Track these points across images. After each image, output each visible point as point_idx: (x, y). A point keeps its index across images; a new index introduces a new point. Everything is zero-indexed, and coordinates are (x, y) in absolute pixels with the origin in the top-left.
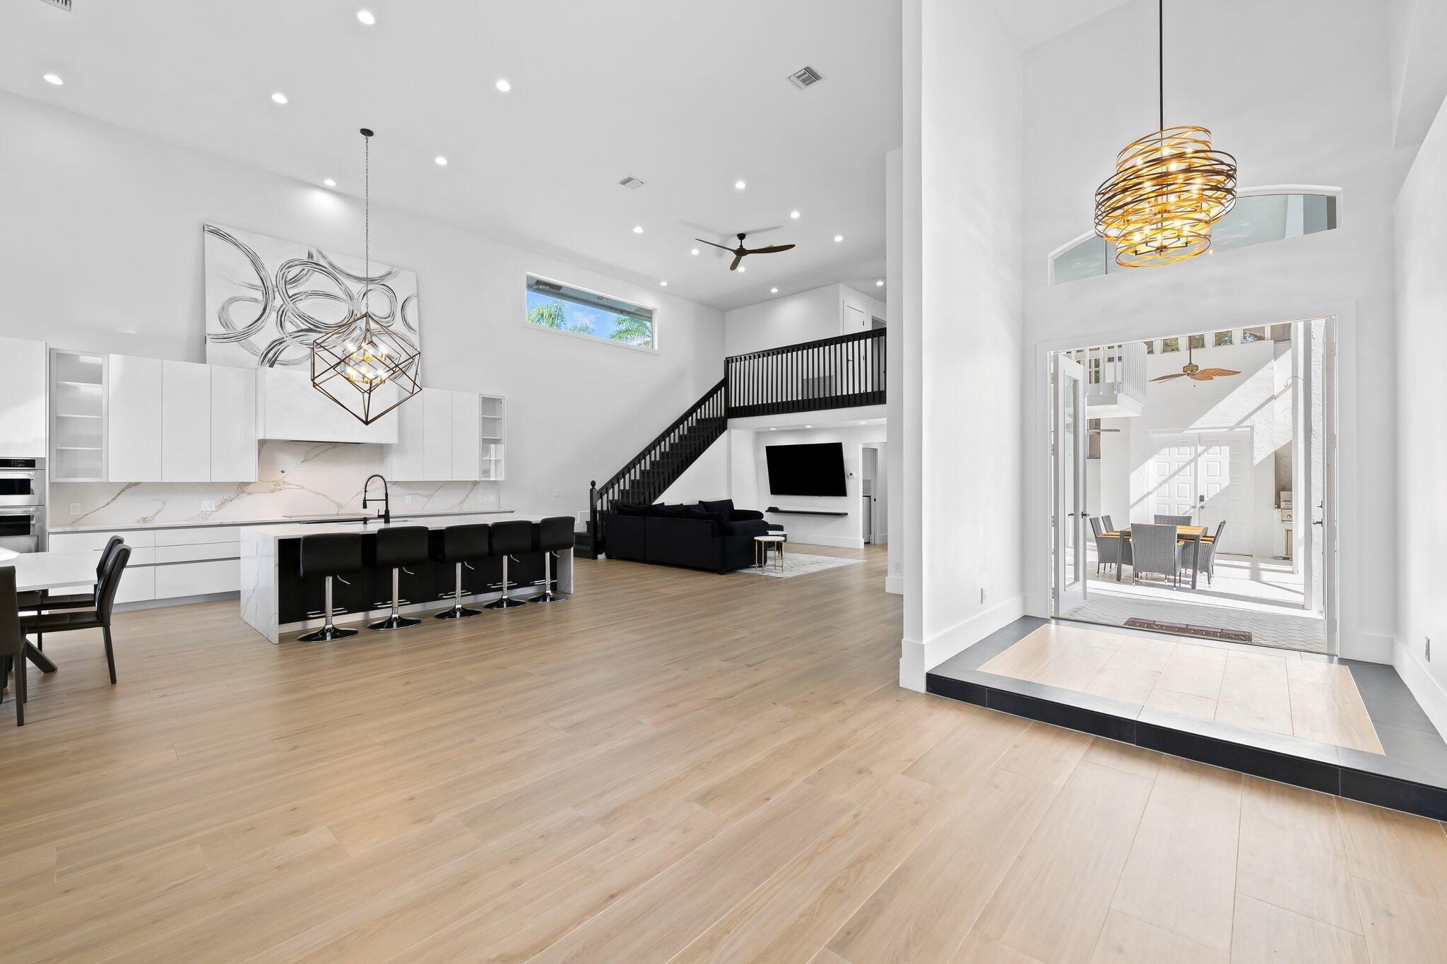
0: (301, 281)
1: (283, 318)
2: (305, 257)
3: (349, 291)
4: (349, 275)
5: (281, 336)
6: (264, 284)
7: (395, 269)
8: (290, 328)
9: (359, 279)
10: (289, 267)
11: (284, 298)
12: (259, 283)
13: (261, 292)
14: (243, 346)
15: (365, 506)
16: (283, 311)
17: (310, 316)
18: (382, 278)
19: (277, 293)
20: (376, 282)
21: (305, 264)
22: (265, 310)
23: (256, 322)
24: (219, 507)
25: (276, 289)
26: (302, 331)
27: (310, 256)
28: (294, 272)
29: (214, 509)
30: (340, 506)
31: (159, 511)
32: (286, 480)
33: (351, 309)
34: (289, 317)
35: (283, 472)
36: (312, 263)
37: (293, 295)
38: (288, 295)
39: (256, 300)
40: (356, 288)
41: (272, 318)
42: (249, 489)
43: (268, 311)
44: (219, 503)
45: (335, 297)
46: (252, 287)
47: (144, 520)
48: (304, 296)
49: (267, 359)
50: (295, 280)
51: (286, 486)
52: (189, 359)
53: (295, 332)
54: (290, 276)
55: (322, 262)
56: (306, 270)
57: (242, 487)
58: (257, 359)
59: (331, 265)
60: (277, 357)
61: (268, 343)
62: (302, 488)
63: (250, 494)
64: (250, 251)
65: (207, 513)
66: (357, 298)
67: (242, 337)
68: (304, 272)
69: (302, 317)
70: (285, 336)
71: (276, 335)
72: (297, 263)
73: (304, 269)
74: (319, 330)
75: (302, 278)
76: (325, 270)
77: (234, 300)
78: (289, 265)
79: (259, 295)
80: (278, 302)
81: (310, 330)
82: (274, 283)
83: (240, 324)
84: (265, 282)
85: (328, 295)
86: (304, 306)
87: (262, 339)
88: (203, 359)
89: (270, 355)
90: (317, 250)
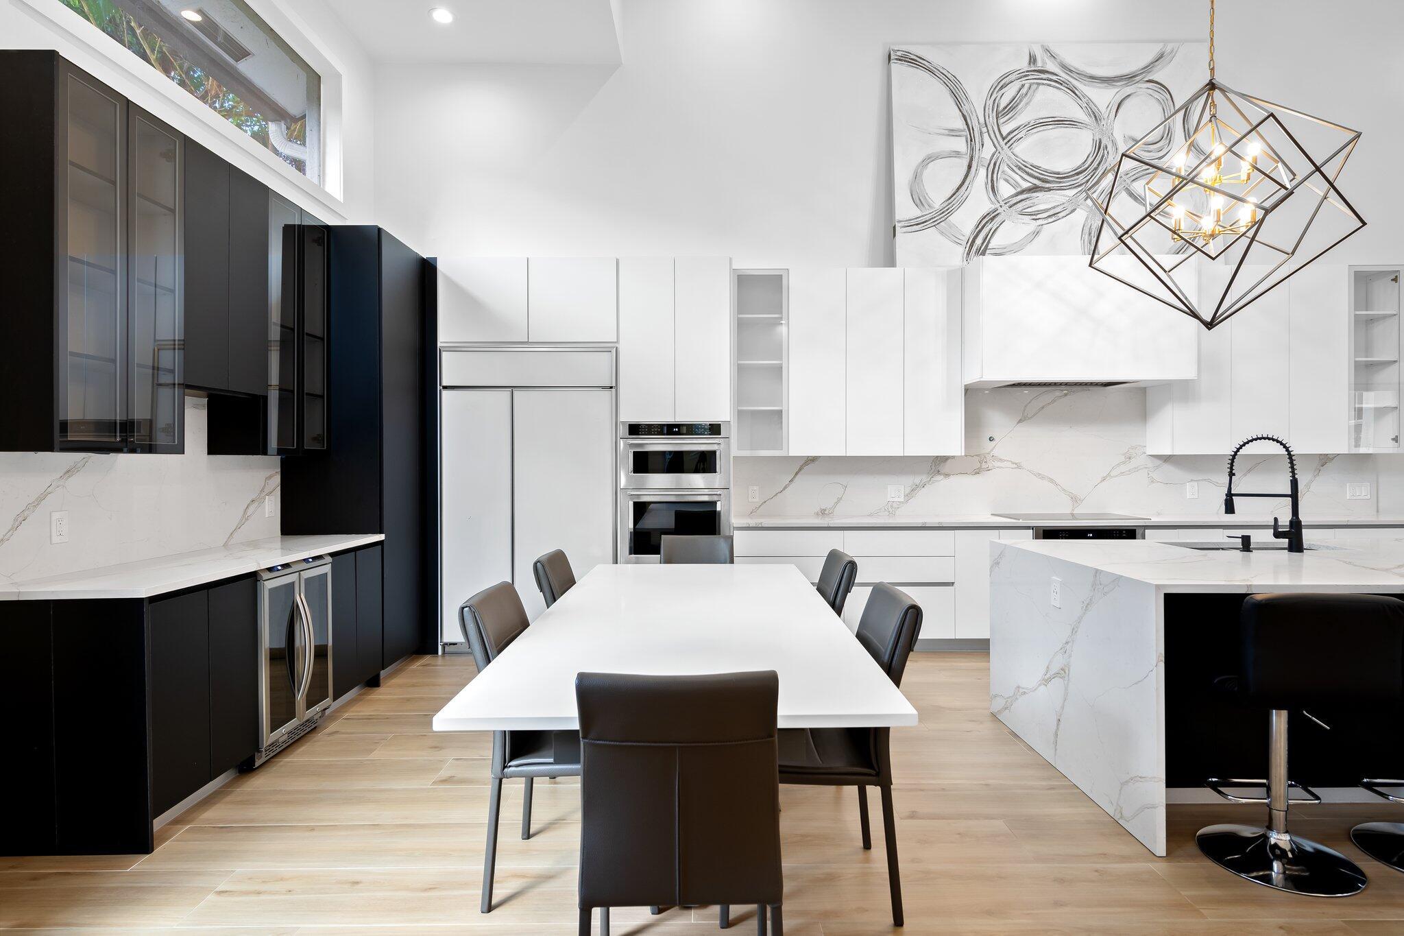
0: (1020, 106)
1: (995, 176)
2: (1023, 64)
3: (1093, 107)
4: (1092, 77)
5: (993, 207)
6: (967, 124)
7: (1169, 48)
8: (1006, 190)
9: (1108, 81)
10: (1002, 88)
11: (996, 143)
12: (960, 124)
13: (964, 139)
14: (942, 233)
15: (1230, 508)
16: (995, 164)
17: (1036, 164)
18: (1148, 68)
19: (986, 136)
20: (1137, 79)
21: (1024, 75)
22: (970, 167)
23: (958, 189)
24: (909, 496)
25: (984, 130)
26: (1022, 192)
27: (1032, 59)
28: (1010, 92)
29: (902, 499)
30: (1075, 500)
31: (839, 500)
32: (995, 453)
33: (1097, 138)
34: (1003, 172)
35: (991, 439)
36: (1036, 72)
37: (1009, 134)
38: (1001, 135)
39: (957, 154)
40: (1103, 97)
41: (980, 177)
42: (946, 467)
43: (973, 169)
44: (908, 490)
45: (1072, 123)
46: (953, 133)
47: (823, 513)
48: (1024, 132)
49: (974, 248)
50: (1011, 108)
51: (997, 464)
52: (873, 264)
53: (1013, 196)
54: (1004, 102)
55: (1051, 66)
56: (1027, 86)
57: (937, 465)
58: (960, 250)
59: (1064, 67)
60: (989, 242)
61: (975, 222)
62: (1019, 466)
63: (947, 475)
64: (949, 76)
65: (895, 505)
66: (1106, 117)
67: (938, 219)
68: (1024, 91)
69: (1023, 168)
70: (998, 205)
71: (986, 206)
72: (1013, 77)
73: (1023, 86)
74: (1047, 185)
75: (1021, 101)
76: (1054, 78)
77: (930, 159)
78: (1001, 85)
79: (960, 145)
80: (988, 151)
81: (1035, 189)
82: (982, 120)
83: (937, 198)
84: (969, 121)
85: (1059, 122)
86: (1026, 150)
87: (965, 219)
88: (890, 261)
89: (979, 241)
90: (1043, 46)
